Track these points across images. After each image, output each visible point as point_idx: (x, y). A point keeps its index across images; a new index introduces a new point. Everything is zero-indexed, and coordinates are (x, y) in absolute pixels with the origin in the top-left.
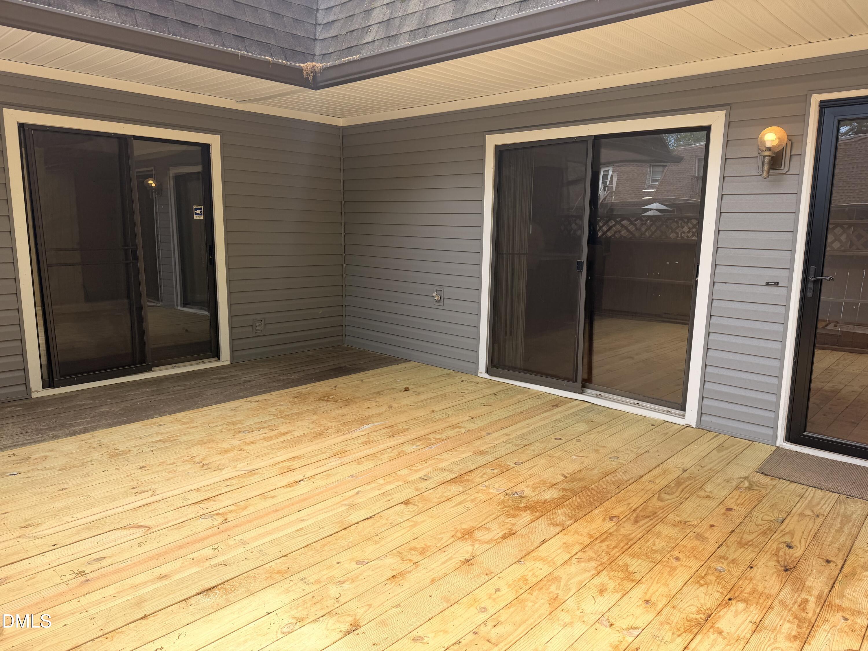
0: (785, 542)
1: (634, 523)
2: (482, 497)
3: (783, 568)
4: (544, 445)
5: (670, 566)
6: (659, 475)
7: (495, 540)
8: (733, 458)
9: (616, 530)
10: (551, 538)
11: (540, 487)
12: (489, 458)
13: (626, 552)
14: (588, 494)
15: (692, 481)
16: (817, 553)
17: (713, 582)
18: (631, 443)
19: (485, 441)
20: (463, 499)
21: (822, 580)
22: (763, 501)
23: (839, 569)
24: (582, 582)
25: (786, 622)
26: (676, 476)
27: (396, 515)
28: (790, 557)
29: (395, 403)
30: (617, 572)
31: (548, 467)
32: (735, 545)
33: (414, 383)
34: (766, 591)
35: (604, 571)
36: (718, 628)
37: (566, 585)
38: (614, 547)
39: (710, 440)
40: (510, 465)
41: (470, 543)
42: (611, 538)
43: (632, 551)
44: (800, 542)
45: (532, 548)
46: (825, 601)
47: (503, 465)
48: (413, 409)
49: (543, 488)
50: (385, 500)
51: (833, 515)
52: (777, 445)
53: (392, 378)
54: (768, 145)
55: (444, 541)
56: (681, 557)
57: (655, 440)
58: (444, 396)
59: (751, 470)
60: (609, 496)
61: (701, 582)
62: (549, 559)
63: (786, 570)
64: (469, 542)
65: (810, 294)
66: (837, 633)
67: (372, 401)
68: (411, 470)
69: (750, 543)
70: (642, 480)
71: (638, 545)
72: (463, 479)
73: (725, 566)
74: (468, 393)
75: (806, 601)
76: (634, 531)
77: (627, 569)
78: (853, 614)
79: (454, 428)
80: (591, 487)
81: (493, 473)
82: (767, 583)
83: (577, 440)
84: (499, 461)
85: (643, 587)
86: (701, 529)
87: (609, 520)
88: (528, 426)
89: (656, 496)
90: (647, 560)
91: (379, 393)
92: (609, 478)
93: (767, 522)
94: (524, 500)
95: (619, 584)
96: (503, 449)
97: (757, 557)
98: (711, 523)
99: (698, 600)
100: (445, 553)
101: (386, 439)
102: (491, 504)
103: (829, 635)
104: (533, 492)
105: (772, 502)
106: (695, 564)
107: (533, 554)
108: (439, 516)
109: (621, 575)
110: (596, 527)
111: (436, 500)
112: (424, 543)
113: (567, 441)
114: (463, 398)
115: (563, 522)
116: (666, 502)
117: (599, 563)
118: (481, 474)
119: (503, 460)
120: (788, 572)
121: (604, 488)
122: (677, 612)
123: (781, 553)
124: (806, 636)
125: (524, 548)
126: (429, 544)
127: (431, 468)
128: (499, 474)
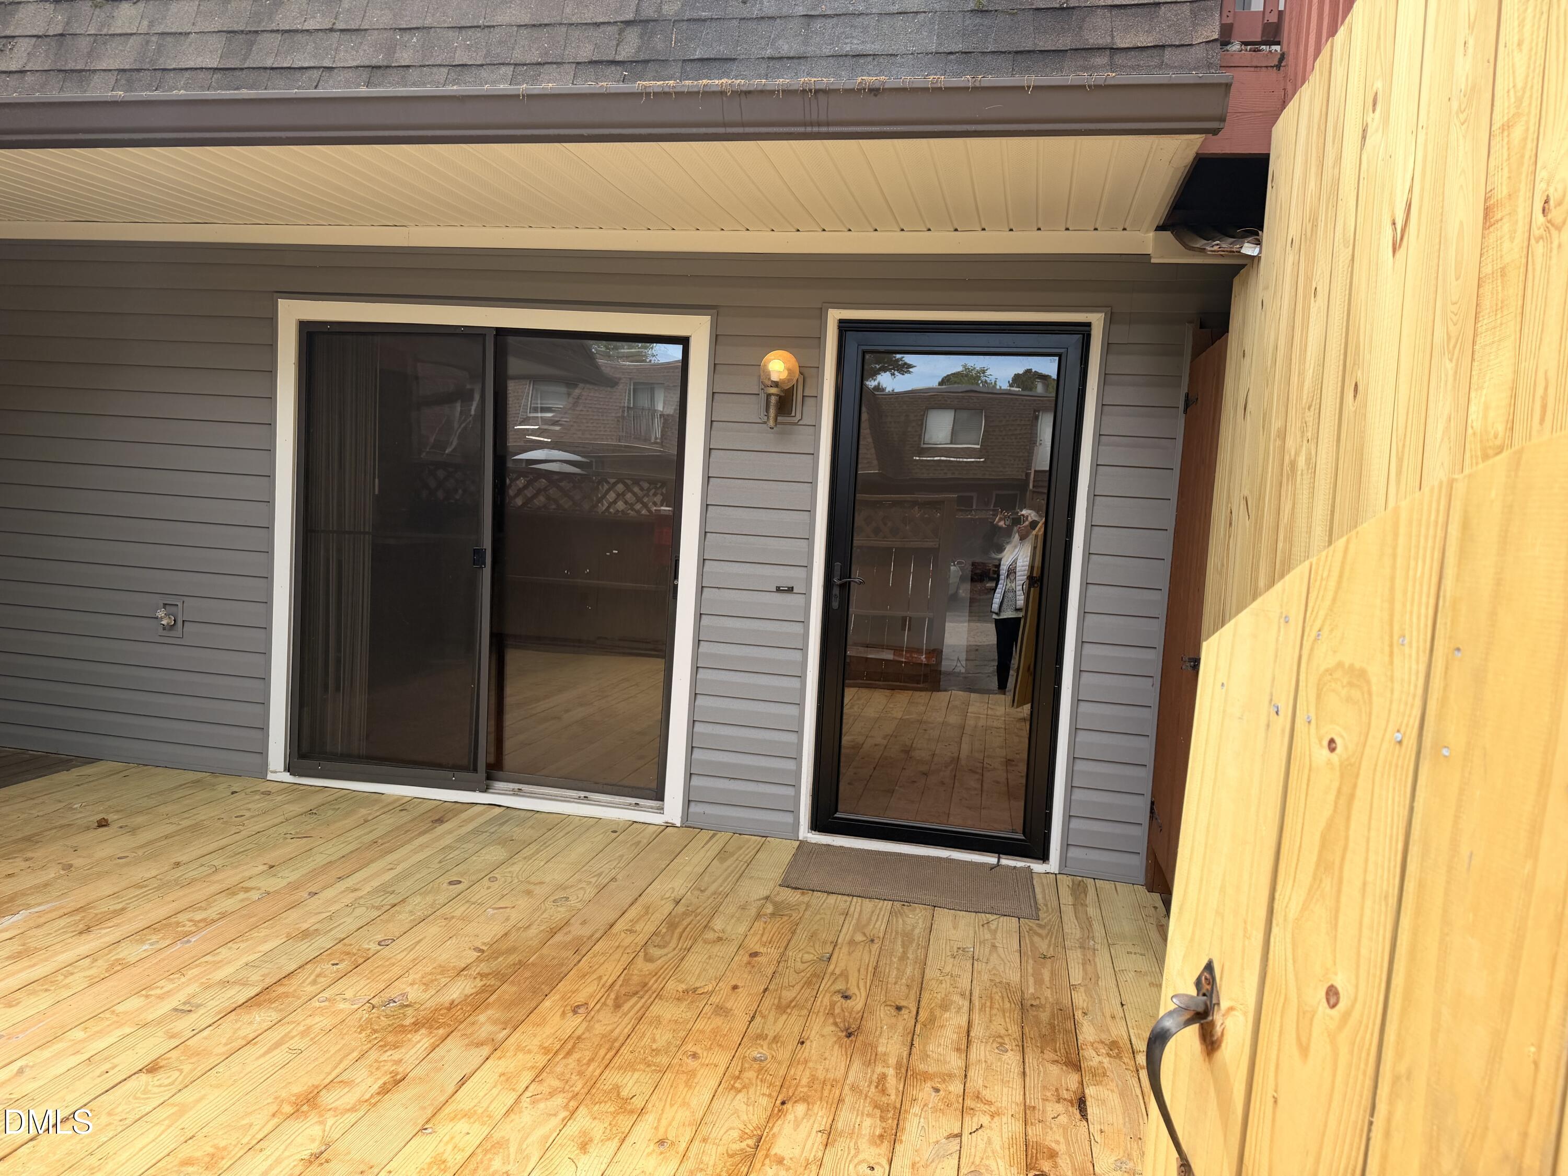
0: (839, 991)
1: (615, 1009)
2: (321, 1022)
3: (844, 1034)
4: (429, 899)
5: (686, 1071)
6: (638, 917)
7: (366, 1101)
8: (743, 868)
9: (588, 1029)
10: (475, 1072)
11: (436, 980)
12: (324, 942)
13: (612, 1065)
14: (528, 974)
15: (691, 918)
16: (883, 998)
17: (754, 1082)
18: (584, 869)
19: (307, 909)
20: (283, 1034)
21: (897, 1039)
22: (798, 931)
23: (914, 1017)
24: (548, 1137)
25: (865, 1118)
26: (666, 912)
27: (130, 1099)
28: (850, 1013)
29: (79, 857)
30: (603, 1105)
31: (446, 939)
32: (773, 1013)
33: (119, 808)
34: (829, 1076)
35: (581, 1108)
36: (776, 1154)
37: (520, 1150)
38: (589, 1060)
39: (705, 844)
40: (369, 949)
41: (316, 1119)
42: (581, 1045)
43: (620, 1060)
44: (858, 987)
45: (443, 1099)
46: (907, 1070)
47: (354, 951)
48: (127, 864)
49: (444, 981)
50: (98, 1072)
51: (891, 935)
52: (800, 839)
53: (60, 801)
54: (775, 377)
55: (257, 1128)
56: (699, 1051)
57: (621, 856)
58: (196, 829)
59: (771, 884)
60: (564, 969)
61: (737, 1085)
62: (480, 1111)
63: (849, 1035)
64: (313, 1117)
65: (835, 605)
66: (930, 1114)
67: (17, 860)
68: (147, 996)
69: (793, 1004)
70: (616, 929)
71: (627, 1048)
72: (274, 994)
73: (765, 1051)
74: (253, 817)
75: (883, 1077)
76: (616, 1025)
77: (618, 1095)
78: (944, 1081)
79: (234, 894)
80: (531, 960)
81: (338, 971)
82: (827, 1062)
83: (489, 879)
84: (345, 945)
85: (650, 1119)
86: (720, 996)
87: (571, 1014)
88: (391, 866)
89: (642, 954)
90: (647, 1069)
91: (31, 840)
92: (558, 938)
93: (809, 964)
94: (410, 1011)
95: (610, 1124)
96: (349, 920)
97: (807, 1025)
98: (733, 983)
99: (738, 1117)
100: (264, 1152)
101: (70, 940)
102: (345, 1031)
103: (922, 1120)
104: (425, 991)
105: (810, 930)
106: (721, 1058)
107: (448, 1110)
108: (235, 1081)
109: (610, 1107)
110: (552, 1031)
111: (221, 1049)
112: (210, 1144)
113: (472, 883)
114: (241, 828)
115: (492, 1036)
116: (660, 961)
117: (570, 1095)
118: (312, 977)
119: (352, 942)
120: (852, 1038)
121: (554, 958)
122: (710, 1148)
123: (837, 1011)
124: (894, 1131)
125: (429, 1102)
126: (222, 1144)
127: (197, 985)
128: (350, 969)
